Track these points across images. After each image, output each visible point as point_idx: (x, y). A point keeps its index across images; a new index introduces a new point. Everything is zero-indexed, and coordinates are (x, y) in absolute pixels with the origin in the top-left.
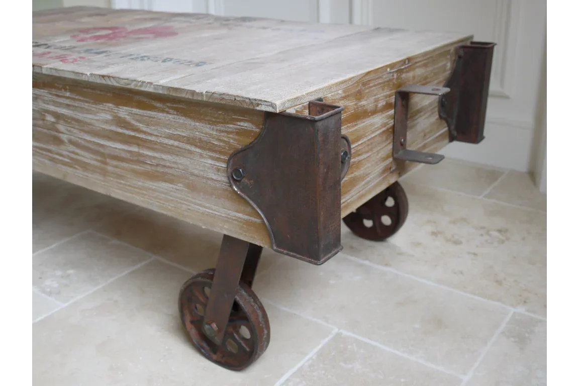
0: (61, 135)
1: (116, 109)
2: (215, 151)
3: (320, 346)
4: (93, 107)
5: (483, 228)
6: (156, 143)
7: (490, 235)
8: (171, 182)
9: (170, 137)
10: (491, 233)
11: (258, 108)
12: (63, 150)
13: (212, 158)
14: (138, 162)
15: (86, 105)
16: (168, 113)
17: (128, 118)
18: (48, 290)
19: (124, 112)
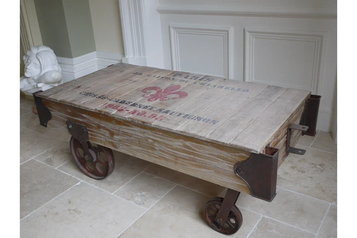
0: (156, 148)
1: (184, 142)
2: (229, 161)
4: (174, 140)
5: (313, 164)
6: (202, 156)
8: (208, 169)
9: (209, 154)
10: (317, 166)
11: (251, 152)
12: (156, 152)
13: (228, 163)
14: (193, 161)
15: (170, 139)
16: (209, 146)
17: (190, 146)
18: (138, 202)
19: (188, 143)
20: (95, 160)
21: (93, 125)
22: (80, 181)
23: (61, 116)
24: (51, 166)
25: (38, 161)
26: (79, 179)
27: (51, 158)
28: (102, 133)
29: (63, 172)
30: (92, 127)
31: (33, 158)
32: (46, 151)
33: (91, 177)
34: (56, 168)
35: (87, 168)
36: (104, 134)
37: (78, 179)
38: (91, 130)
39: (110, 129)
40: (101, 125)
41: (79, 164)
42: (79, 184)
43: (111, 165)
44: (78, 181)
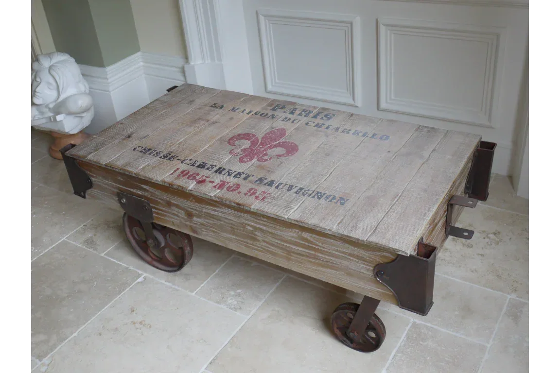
0: (258, 238)
1: (300, 233)
2: (367, 262)
3: (406, 332)
4: (284, 229)
5: (484, 232)
6: (328, 252)
7: (489, 238)
8: (337, 270)
9: (337, 251)
10: (489, 235)
11: (398, 253)
12: (258, 244)
13: (364, 264)
14: (314, 258)
15: (278, 227)
16: (337, 241)
17: (309, 238)
18: (233, 307)
19: (306, 235)
20: (163, 245)
21: (160, 201)
22: (142, 274)
23: (108, 185)
24: (95, 252)
25: (73, 243)
26: (140, 272)
27: (91, 237)
28: (174, 212)
29: (115, 261)
30: (157, 203)
31: (64, 239)
32: (82, 226)
33: (157, 268)
34: (102, 255)
35: (151, 255)
36: (176, 213)
37: (138, 271)
38: (156, 206)
39: (186, 208)
40: (172, 201)
41: (138, 249)
42: (140, 280)
43: (188, 253)
44: (139, 276)
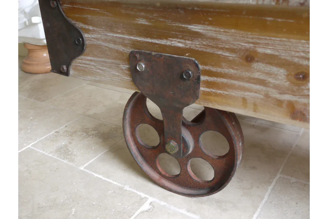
20: (191, 150)
21: (227, 54)
22: (146, 199)
24: (71, 164)
25: (41, 151)
27: (66, 146)
28: (257, 75)
29: (100, 177)
31: (29, 146)
32: (52, 133)
33: (170, 190)
34: (82, 168)
36: (262, 77)
37: (139, 193)
38: (214, 69)
39: (296, 60)
40: (260, 50)
42: (146, 206)
44: (141, 201)
